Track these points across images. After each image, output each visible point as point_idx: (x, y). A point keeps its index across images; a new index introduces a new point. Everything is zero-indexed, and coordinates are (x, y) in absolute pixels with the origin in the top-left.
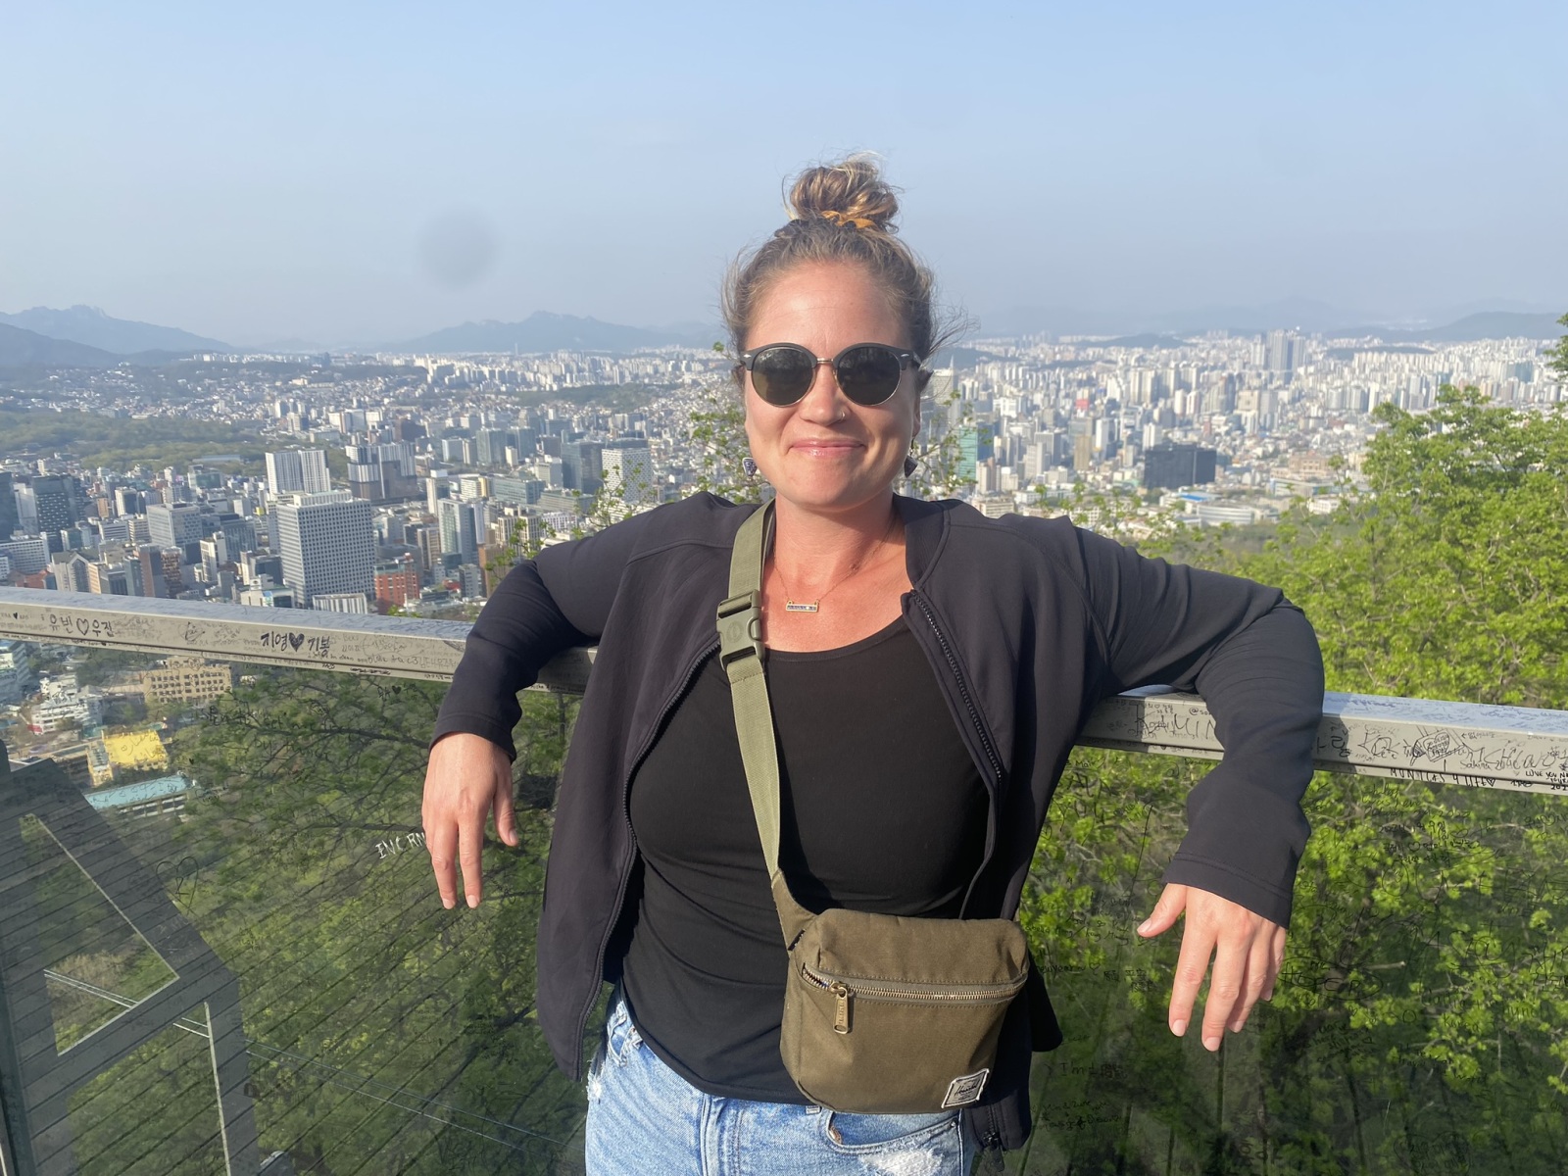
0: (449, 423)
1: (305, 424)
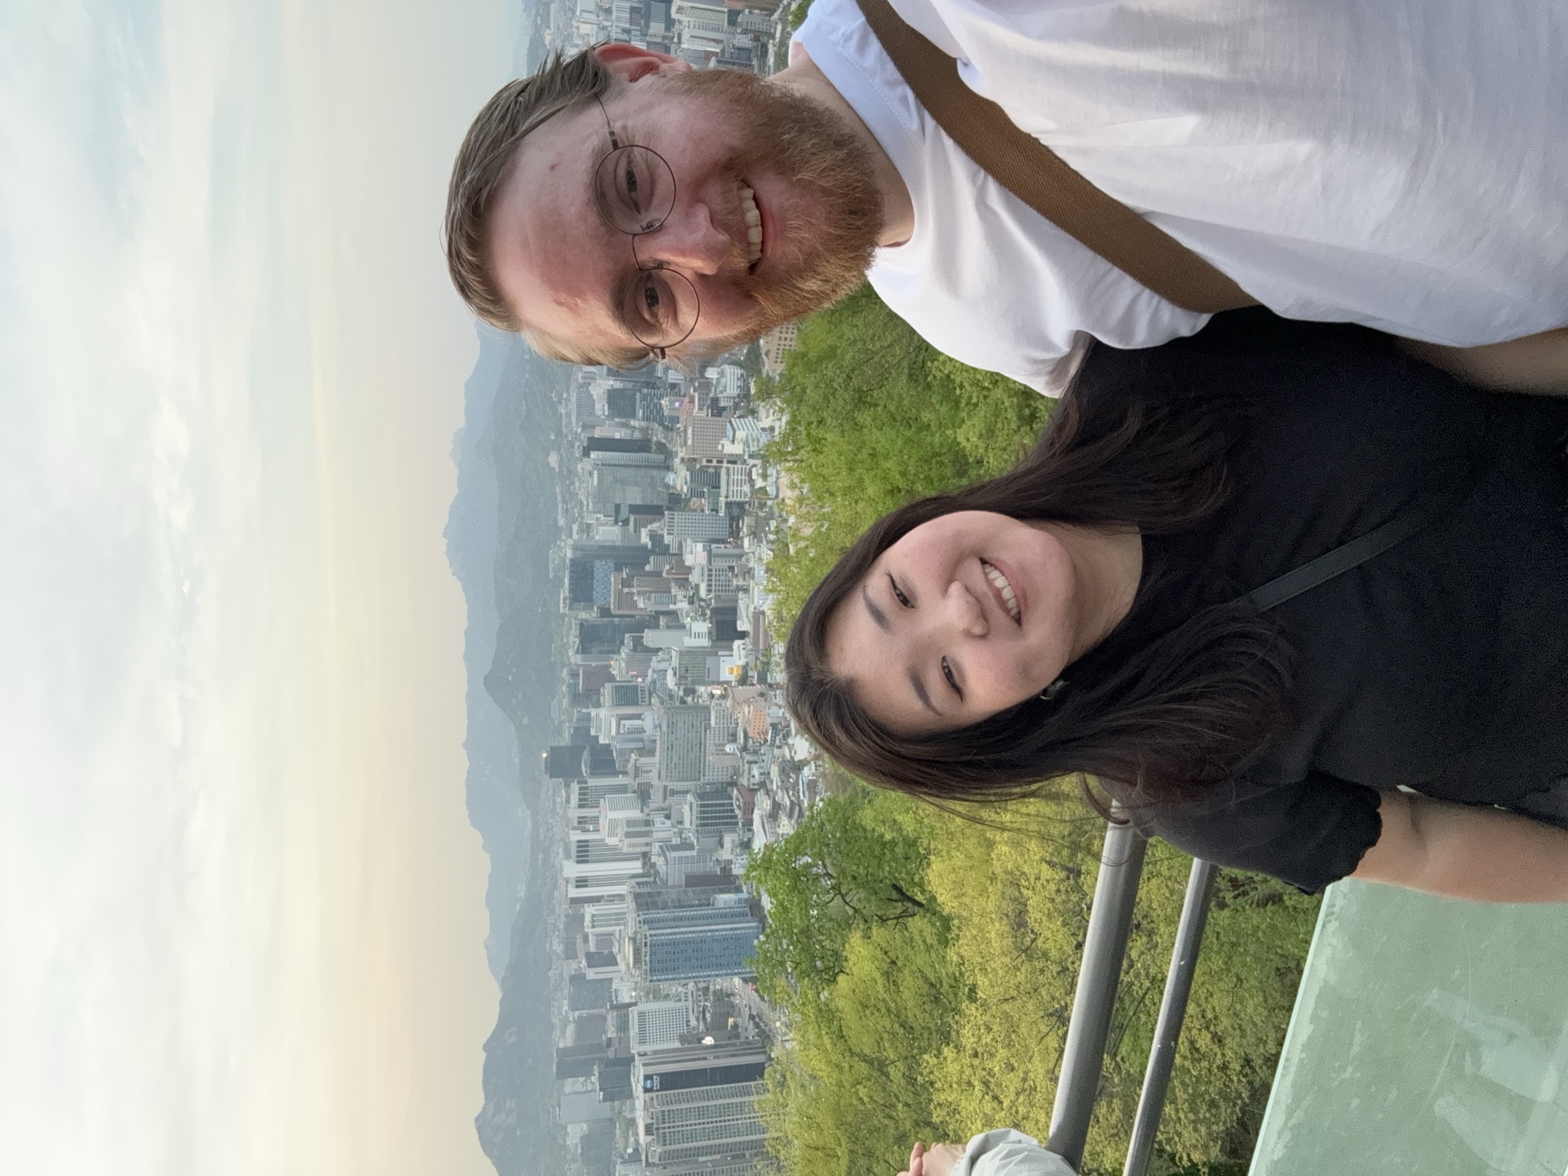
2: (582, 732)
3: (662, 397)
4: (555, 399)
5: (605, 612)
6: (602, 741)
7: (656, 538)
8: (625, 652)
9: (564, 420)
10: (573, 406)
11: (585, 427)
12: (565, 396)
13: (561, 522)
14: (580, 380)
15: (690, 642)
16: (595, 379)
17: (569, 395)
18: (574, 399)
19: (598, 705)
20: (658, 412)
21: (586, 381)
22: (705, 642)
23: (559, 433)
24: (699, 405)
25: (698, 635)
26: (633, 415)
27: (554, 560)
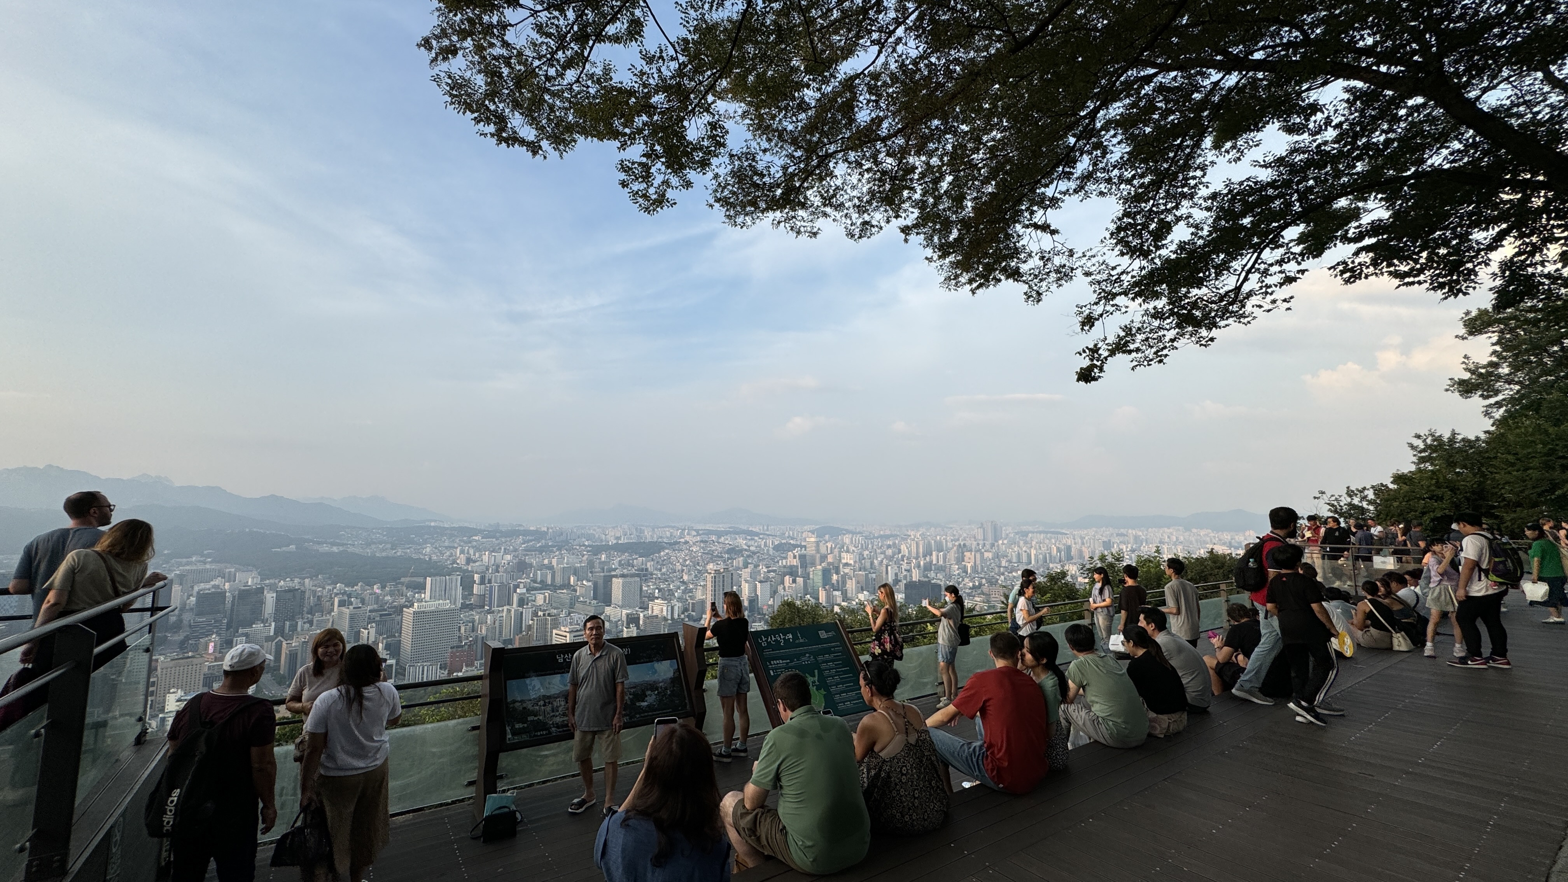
0: (546, 562)
1: (469, 561)
3: (218, 634)
4: (205, 552)
9: (185, 560)
10: (201, 567)
11: (181, 578)
12: (209, 560)
14: (227, 570)
16: (229, 581)
17: (210, 562)
18: (208, 566)
20: (202, 633)
21: (227, 575)
24: (214, 666)
26: (200, 614)
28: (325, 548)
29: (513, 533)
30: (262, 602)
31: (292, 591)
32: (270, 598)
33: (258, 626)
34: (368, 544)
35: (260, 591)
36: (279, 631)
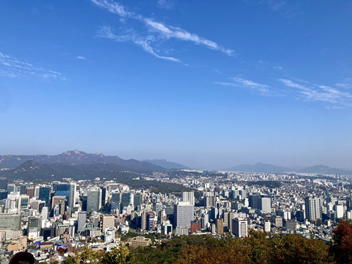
2: (12, 189)
3: (118, 208)
5: (53, 195)
6: (8, 195)
7: (76, 209)
8: (40, 201)
9: (109, 182)
10: (113, 184)
11: (108, 187)
12: (115, 182)
13: (79, 181)
15: (43, 222)
19: (21, 194)
22: (43, 227)
23: (105, 180)
25: (46, 224)
26: (113, 201)
27: (68, 179)
28: (148, 179)
29: (213, 175)
30: (130, 198)
31: (138, 194)
32: (132, 196)
33: (129, 206)
34: (162, 177)
35: (129, 194)
36: (136, 209)
